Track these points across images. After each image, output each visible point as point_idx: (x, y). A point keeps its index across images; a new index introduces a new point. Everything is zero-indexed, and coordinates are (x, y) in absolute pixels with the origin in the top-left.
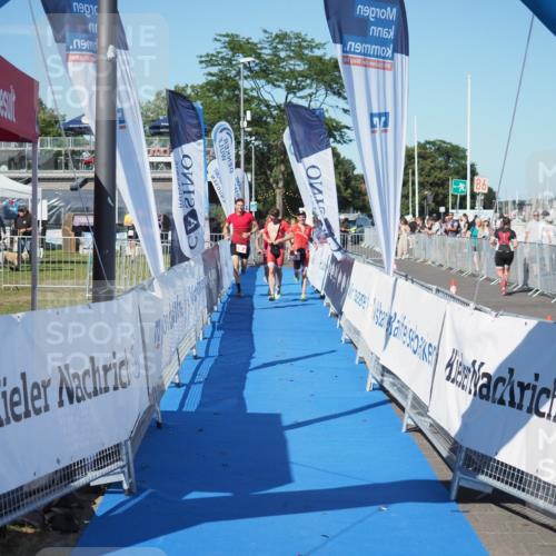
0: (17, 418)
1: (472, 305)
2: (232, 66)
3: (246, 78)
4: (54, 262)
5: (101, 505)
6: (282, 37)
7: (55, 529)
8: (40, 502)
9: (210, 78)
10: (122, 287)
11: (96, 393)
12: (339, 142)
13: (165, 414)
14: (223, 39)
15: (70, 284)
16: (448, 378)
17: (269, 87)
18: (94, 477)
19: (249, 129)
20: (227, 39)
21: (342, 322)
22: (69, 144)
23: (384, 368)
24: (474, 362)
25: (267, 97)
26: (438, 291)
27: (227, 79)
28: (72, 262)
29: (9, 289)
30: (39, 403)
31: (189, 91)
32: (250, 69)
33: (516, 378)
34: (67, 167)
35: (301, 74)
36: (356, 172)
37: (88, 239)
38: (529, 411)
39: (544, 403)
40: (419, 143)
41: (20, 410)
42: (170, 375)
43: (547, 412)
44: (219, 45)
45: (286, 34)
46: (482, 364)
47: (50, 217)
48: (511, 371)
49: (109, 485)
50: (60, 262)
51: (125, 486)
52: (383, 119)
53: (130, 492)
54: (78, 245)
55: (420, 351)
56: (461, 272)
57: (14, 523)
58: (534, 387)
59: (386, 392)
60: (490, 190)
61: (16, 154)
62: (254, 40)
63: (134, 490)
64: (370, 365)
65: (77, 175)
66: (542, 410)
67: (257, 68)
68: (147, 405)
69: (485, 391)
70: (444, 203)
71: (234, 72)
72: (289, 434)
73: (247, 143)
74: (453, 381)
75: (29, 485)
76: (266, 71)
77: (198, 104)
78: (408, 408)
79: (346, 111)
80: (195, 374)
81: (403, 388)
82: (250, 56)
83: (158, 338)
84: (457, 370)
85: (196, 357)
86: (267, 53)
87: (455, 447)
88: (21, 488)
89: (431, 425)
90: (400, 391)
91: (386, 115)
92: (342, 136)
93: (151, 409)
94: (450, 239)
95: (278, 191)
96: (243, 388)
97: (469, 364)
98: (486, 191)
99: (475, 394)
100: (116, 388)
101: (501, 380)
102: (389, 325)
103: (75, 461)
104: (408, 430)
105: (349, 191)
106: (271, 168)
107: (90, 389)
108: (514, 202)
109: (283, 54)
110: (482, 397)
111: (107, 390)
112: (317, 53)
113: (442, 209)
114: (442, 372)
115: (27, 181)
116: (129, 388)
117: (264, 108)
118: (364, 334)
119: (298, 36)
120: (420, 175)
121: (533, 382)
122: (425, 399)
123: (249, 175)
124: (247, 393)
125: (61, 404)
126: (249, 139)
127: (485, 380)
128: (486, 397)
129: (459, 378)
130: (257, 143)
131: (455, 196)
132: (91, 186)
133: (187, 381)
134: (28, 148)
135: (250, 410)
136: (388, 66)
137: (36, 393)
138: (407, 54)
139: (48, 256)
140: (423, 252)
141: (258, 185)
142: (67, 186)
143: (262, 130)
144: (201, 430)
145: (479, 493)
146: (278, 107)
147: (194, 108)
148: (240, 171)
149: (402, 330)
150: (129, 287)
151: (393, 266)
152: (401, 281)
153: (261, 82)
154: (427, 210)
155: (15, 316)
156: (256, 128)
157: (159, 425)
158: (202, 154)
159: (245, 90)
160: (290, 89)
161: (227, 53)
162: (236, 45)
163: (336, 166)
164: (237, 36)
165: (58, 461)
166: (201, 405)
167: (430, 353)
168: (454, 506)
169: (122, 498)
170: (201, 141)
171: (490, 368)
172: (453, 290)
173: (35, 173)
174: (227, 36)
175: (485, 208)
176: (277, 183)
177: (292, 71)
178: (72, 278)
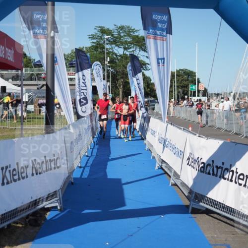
0: (15, 181)
1: (198, 135)
2: (102, 39)
3: (107, 44)
4: (30, 118)
5: (49, 215)
6: (122, 28)
7: (30, 225)
8: (24, 215)
9: (93, 44)
10: (58, 128)
11: (47, 171)
12: (145, 70)
13: (75, 179)
14: (98, 28)
15: (37, 127)
16: (188, 164)
17: (116, 48)
18: (46, 204)
19: (109, 65)
20: (100, 28)
21: (146, 142)
22: (36, 71)
23: (162, 160)
24: (198, 158)
25: (116, 52)
26: (184, 129)
27: (100, 44)
28: (38, 118)
29: (12, 129)
30: (24, 175)
31: (84, 49)
32: (109, 41)
33: (215, 164)
34: (35, 80)
35: (130, 43)
36: (152, 82)
37: (44, 109)
38: (220, 177)
39: (226, 174)
40: (177, 70)
41: (16, 177)
42: (77, 163)
43: (227, 178)
44: (96, 31)
45: (123, 27)
46: (201, 158)
47: (29, 100)
48: (213, 161)
49: (52, 207)
50: (33, 118)
51: (59, 208)
52: (163, 61)
53: (61, 210)
54: (40, 111)
55: (177, 153)
56: (194, 122)
57: (14, 222)
58: (222, 168)
59: (163, 170)
60: (205, 89)
61: (15, 75)
62: (111, 29)
63: (62, 209)
64: (157, 159)
65: (40, 83)
66: (225, 177)
67: (112, 40)
68: (68, 175)
69: (202, 169)
70: (187, 94)
71: (103, 42)
72: (125, 187)
73: (108, 70)
74: (190, 165)
75: (20, 207)
76: (116, 41)
77: (88, 54)
78: (172, 176)
79: (147, 57)
80: (87, 163)
81: (170, 168)
82: (109, 35)
83: (72, 148)
84: (191, 161)
85: (87, 156)
86: (116, 34)
87: (191, 192)
88: (17, 209)
89: (181, 183)
90: (169, 169)
91: (164, 59)
92: (146, 67)
93: (69, 177)
94: (189, 109)
95: (120, 89)
96: (106, 168)
97: (196, 158)
98: (204, 89)
99: (199, 171)
100: (55, 168)
101: (209, 165)
102: (164, 143)
103: (38, 198)
104: (172, 185)
105: (149, 89)
106: (118, 80)
107: (44, 169)
108: (215, 94)
109: (122, 34)
110: (201, 171)
111: (51, 169)
112: (136, 34)
113: (186, 97)
114: (185, 162)
115: (19, 86)
116: (60, 168)
117: (115, 56)
118: (155, 146)
119: (128, 27)
120: (177, 83)
121: (222, 166)
122: (179, 173)
123: (109, 83)
124: (107, 170)
125: (33, 175)
126: (108, 68)
127: (203, 165)
128: (203, 172)
129: (192, 164)
130: (112, 70)
131: (191, 91)
132: (45, 88)
133: (83, 165)
134: (20, 72)
135: (109, 177)
136: (164, 39)
137: (22, 170)
138: (171, 34)
139: (28, 116)
140: (178, 114)
141: (112, 87)
142: (35, 88)
143: (113, 65)
144: (89, 185)
145: (200, 210)
146: (120, 56)
147: (87, 56)
148: (105, 82)
149: (170, 145)
150: (60, 128)
151: (166, 120)
152: (169, 125)
153: (113, 46)
154: (180, 97)
155: (14, 140)
156: (111, 64)
157: (72, 183)
158: (90, 75)
159: (107, 49)
160: (125, 49)
161: (99, 34)
162: (103, 31)
163: (144, 80)
164: (104, 27)
165: (32, 198)
166: (89, 175)
167: (181, 154)
168: (190, 215)
169: (57, 212)
170: (89, 69)
171: (205, 160)
172: (190, 129)
173: (22, 83)
174: (100, 27)
175: (203, 96)
176: (120, 86)
177: (126, 41)
178: (38, 124)
